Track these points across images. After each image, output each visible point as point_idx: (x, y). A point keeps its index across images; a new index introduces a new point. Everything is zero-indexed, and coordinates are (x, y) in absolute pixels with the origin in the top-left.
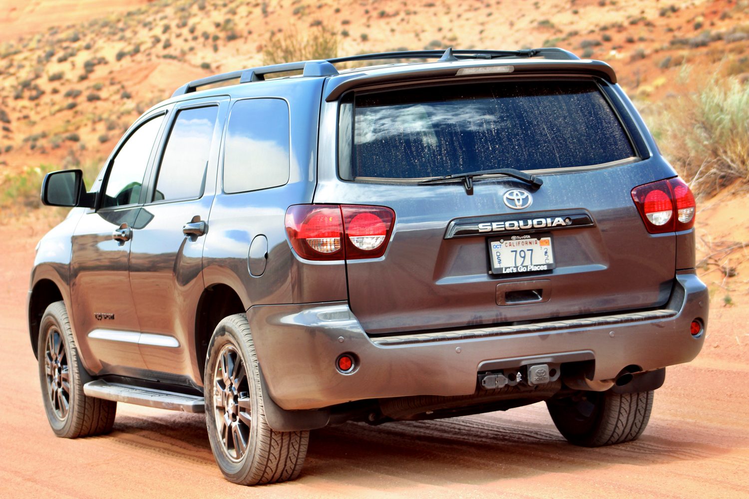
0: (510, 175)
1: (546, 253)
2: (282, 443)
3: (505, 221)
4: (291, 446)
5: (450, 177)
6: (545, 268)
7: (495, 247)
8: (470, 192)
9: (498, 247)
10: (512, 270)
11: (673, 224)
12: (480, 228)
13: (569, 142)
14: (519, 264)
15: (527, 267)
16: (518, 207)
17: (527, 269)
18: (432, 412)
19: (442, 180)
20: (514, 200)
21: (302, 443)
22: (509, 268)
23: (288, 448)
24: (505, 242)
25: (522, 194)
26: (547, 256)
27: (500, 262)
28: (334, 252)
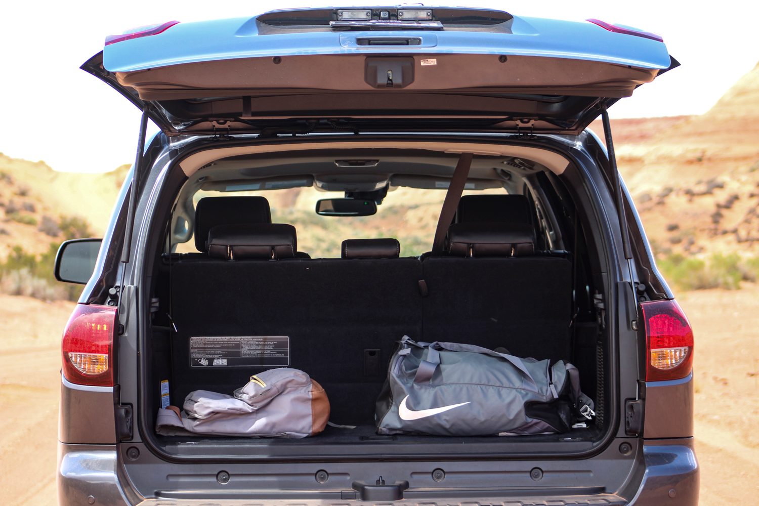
28: (101, 374)
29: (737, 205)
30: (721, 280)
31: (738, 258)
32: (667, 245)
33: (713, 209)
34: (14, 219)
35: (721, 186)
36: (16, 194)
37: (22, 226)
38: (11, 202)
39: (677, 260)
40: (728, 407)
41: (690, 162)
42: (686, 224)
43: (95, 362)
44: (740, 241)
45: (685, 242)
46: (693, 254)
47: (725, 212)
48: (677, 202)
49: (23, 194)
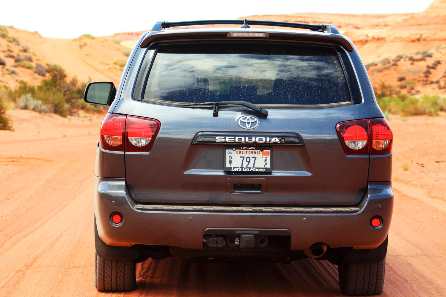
0: (246, 106)
1: (266, 160)
2: (112, 266)
3: (235, 136)
4: (118, 269)
5: (203, 104)
6: (264, 170)
7: (229, 153)
8: (216, 115)
9: (231, 153)
10: (239, 169)
11: (368, 149)
12: (217, 139)
13: (301, 88)
14: (244, 166)
15: (250, 168)
16: (247, 128)
17: (250, 170)
18: (213, 259)
19: (198, 105)
20: (245, 123)
21: (126, 268)
22: (237, 168)
23: (117, 270)
24: (237, 150)
25: (252, 119)
26: (266, 163)
27: (230, 163)
28: (118, 146)
29: (439, 67)
30: (427, 110)
31: (438, 98)
32: (398, 89)
33: (425, 69)
34: (19, 65)
35: (430, 56)
36: (21, 51)
37: (24, 70)
38: (18, 55)
39: (403, 98)
40: (422, 178)
41: (413, 41)
42: (409, 77)
43: (116, 140)
44: (440, 88)
45: (408, 88)
46: (412, 95)
47: (432, 71)
48: (405, 65)
49: (25, 51)
